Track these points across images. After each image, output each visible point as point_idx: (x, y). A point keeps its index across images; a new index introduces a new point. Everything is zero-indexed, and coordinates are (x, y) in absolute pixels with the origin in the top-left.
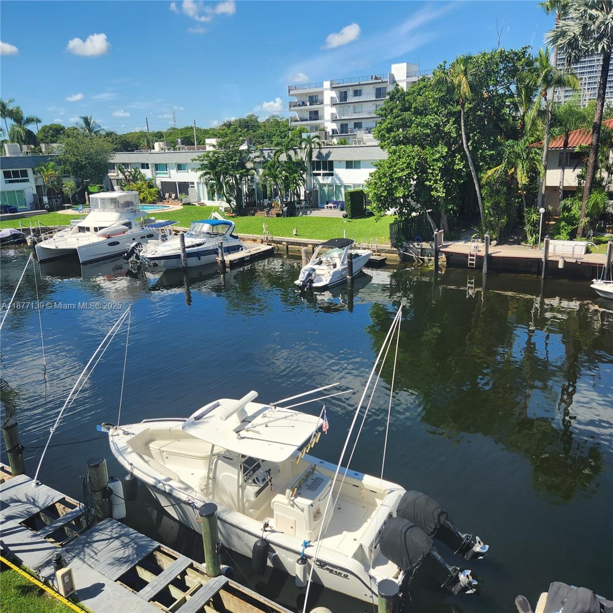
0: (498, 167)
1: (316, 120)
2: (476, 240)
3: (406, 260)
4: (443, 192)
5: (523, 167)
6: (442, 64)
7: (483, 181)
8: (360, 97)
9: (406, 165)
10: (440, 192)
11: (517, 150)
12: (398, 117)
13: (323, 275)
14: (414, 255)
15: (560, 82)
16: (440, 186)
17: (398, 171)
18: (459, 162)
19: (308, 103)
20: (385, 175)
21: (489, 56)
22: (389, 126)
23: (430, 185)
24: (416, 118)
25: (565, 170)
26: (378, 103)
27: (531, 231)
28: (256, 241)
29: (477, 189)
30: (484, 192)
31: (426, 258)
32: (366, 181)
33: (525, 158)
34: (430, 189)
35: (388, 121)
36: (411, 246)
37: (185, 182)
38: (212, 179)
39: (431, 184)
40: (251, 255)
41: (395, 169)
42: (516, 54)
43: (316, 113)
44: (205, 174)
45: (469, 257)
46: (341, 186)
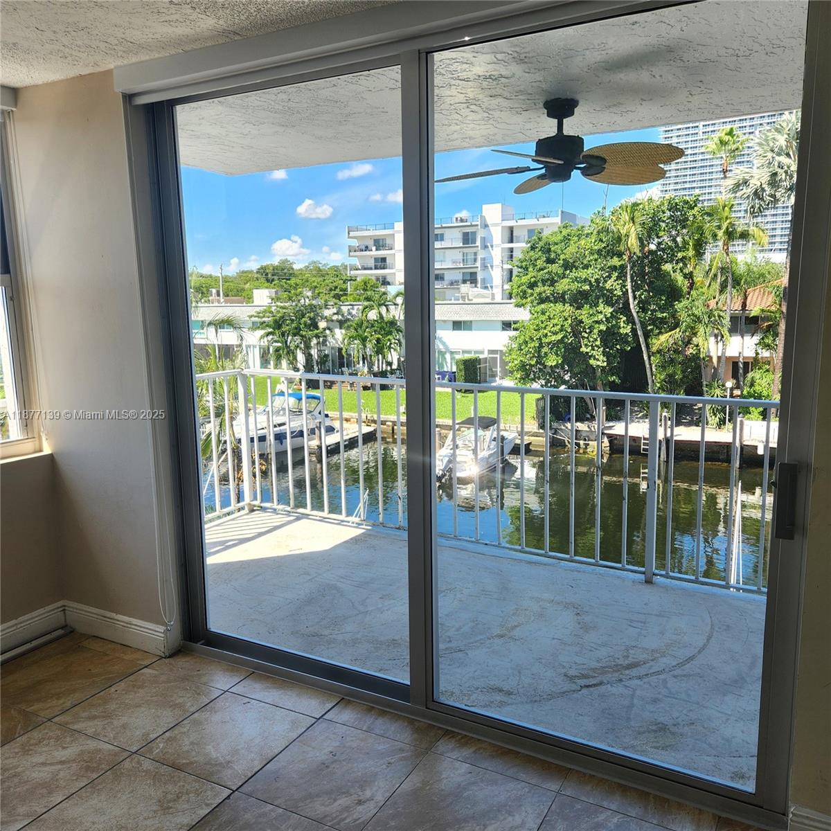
0: (673, 332)
1: (384, 268)
2: (641, 421)
3: (556, 444)
4: (603, 361)
5: (705, 333)
6: (601, 210)
7: (654, 349)
8: (443, 242)
9: (559, 327)
10: (599, 360)
11: (696, 312)
12: (542, 269)
13: (465, 462)
14: (566, 439)
15: (744, 236)
16: (598, 353)
17: (549, 334)
18: (625, 326)
19: (374, 248)
20: (531, 339)
21: (658, 203)
22: (533, 280)
23: (586, 352)
24: (571, 272)
25: (745, 338)
26: (466, 250)
27: (713, 409)
28: (350, 421)
29: (646, 358)
30: (655, 360)
31: (582, 442)
32: (505, 346)
33: (707, 322)
34: (587, 356)
35: (530, 275)
36: (563, 428)
37: (227, 345)
38: (276, 341)
39: (588, 350)
40: (350, 439)
41: (545, 331)
42: (686, 202)
43: (384, 260)
44: (268, 334)
45: (643, 441)
46: (445, 353)
